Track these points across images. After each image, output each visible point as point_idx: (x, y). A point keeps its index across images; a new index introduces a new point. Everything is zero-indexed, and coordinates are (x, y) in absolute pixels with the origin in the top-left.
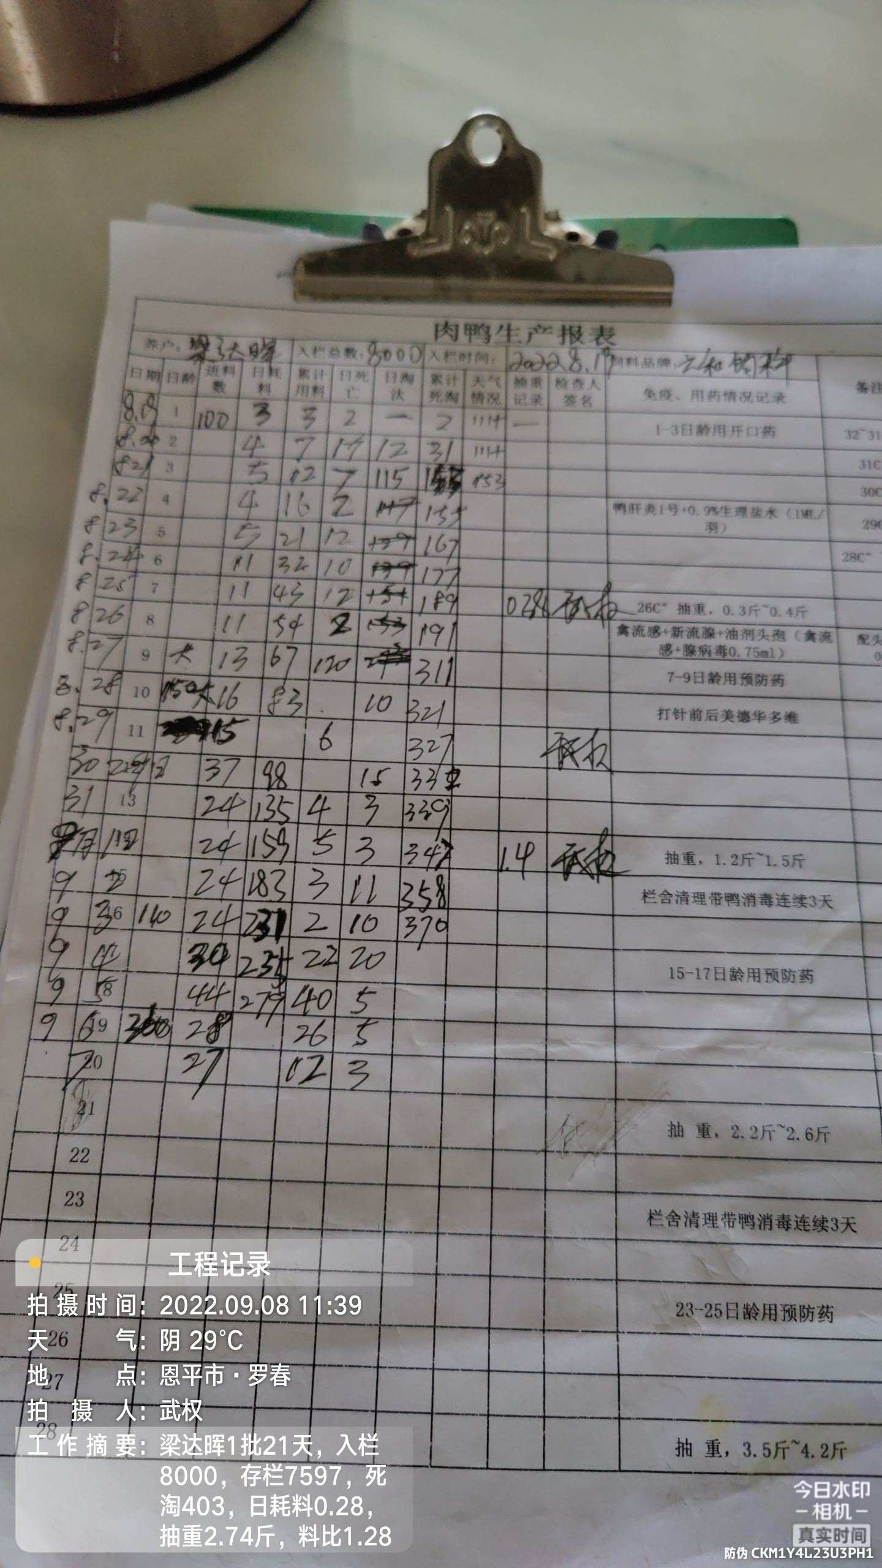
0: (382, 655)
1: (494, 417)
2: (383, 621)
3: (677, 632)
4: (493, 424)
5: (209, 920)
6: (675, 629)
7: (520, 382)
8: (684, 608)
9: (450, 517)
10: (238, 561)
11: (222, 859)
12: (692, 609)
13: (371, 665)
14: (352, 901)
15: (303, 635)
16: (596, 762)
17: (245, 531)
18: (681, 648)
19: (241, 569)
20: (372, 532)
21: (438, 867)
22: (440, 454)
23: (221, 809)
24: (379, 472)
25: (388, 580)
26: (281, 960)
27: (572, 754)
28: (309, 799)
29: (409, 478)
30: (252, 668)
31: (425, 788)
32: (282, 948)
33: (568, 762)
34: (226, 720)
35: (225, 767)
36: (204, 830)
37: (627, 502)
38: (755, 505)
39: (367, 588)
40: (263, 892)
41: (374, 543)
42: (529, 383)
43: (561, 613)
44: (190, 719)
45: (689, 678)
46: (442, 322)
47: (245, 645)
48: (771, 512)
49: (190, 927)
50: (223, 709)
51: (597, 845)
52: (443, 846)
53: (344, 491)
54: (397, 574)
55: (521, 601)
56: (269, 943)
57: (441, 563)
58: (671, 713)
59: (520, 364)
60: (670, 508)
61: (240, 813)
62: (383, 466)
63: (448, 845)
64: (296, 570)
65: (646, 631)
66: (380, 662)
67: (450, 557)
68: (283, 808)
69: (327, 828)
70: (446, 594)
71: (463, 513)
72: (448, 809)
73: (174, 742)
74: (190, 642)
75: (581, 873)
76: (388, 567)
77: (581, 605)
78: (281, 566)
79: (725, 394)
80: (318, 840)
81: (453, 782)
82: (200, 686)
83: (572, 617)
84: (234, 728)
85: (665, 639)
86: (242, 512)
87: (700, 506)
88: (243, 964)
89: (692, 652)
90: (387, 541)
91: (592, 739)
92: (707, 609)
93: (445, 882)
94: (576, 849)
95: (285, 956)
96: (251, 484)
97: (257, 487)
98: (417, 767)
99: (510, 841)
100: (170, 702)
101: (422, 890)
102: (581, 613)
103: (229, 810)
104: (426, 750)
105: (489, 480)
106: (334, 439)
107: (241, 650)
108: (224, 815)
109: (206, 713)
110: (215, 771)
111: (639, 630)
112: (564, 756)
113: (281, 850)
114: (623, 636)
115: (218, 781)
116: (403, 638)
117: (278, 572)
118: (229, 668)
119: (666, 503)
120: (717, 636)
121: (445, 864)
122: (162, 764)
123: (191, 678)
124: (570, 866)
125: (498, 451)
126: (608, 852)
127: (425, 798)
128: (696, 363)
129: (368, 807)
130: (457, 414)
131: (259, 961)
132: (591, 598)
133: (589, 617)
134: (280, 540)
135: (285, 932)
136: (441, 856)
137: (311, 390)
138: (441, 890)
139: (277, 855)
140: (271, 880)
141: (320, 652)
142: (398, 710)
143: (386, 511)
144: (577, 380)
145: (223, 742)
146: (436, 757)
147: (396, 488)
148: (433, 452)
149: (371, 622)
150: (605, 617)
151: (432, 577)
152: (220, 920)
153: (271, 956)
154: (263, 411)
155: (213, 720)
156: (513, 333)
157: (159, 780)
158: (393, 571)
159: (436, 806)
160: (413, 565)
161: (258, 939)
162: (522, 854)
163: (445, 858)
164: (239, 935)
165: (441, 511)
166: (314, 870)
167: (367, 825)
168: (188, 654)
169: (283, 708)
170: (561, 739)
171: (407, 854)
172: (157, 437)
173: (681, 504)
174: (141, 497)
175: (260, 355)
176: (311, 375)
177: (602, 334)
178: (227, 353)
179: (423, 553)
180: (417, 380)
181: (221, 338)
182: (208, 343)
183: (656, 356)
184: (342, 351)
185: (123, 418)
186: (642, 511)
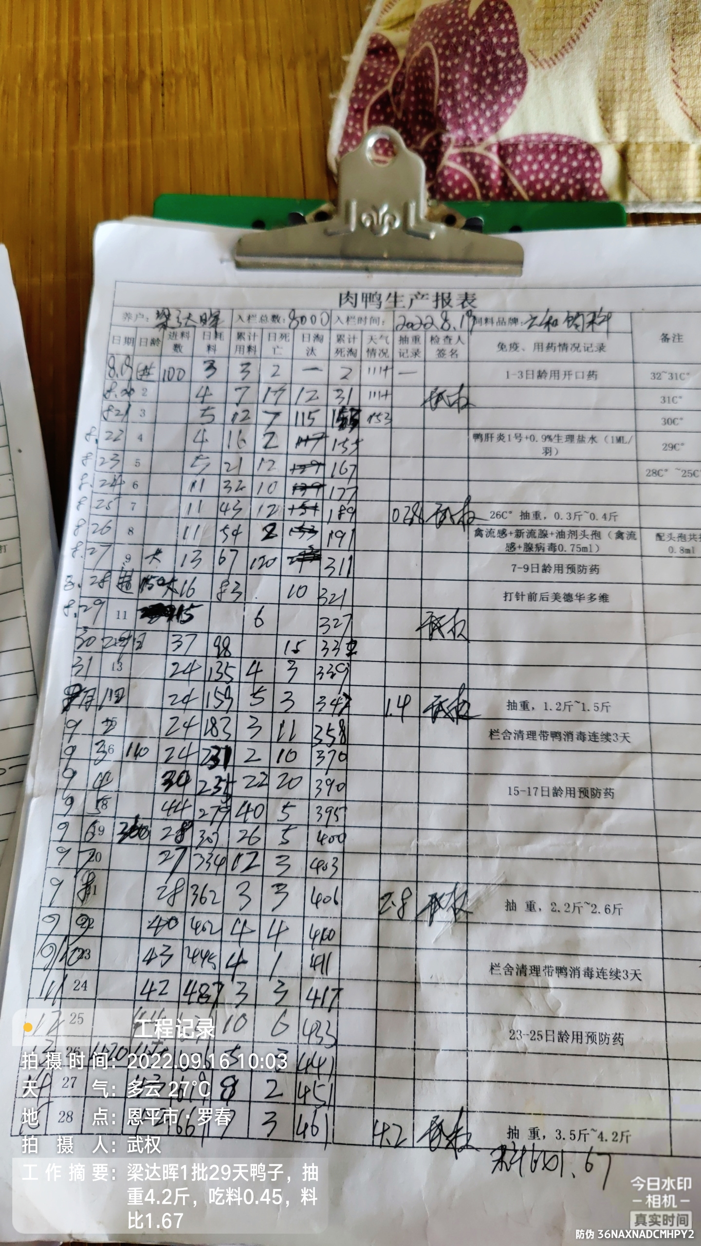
0: (300, 554)
1: (384, 368)
2: (301, 529)
3: (519, 534)
4: (383, 373)
5: (176, 754)
6: (517, 531)
7: (404, 340)
8: (525, 515)
9: (351, 447)
10: (193, 484)
11: (185, 709)
12: (531, 516)
13: (292, 563)
14: (279, 739)
15: (241, 540)
16: (457, 633)
17: (199, 461)
18: (522, 545)
19: (196, 491)
20: (293, 460)
21: (340, 714)
22: (343, 398)
23: (184, 672)
24: (297, 413)
25: (304, 497)
26: (228, 783)
27: (439, 628)
28: (246, 664)
29: (319, 418)
30: (205, 566)
31: (331, 655)
32: (229, 775)
33: (436, 634)
34: (187, 605)
35: (186, 640)
36: (172, 687)
37: (484, 432)
38: (581, 433)
39: (289, 504)
40: (215, 733)
41: (294, 469)
42: (410, 340)
43: (433, 520)
44: (161, 605)
45: (528, 569)
46: (345, 291)
47: (200, 548)
48: (593, 438)
49: (162, 759)
50: (184, 597)
51: (457, 696)
52: (344, 698)
53: (272, 429)
54: (311, 493)
55: (403, 512)
56: (220, 771)
57: (344, 483)
58: (513, 596)
59: (404, 325)
60: (516, 437)
61: (198, 675)
62: (301, 409)
63: (348, 697)
64: (236, 490)
65: (496, 533)
66: (298, 560)
67: (350, 478)
68: (229, 671)
69: (260, 685)
70: (347, 507)
71: (360, 444)
72: (348, 670)
73: (149, 622)
74: (160, 547)
75: (444, 717)
76: (304, 488)
77: (448, 514)
78: (225, 487)
79: (560, 345)
80: (254, 695)
81: (352, 650)
82: (168, 580)
83: (441, 523)
84: (192, 611)
85: (510, 539)
86: (197, 447)
87: (539, 435)
88: (200, 786)
89: (531, 549)
90: (303, 467)
91: (455, 617)
92: (542, 516)
93: (346, 724)
94: (441, 699)
95: (231, 780)
96: (202, 424)
97: (206, 426)
98: (325, 639)
99: (393, 694)
100: (146, 594)
101: (329, 730)
102: (448, 520)
103: (190, 672)
104: (332, 625)
105: (380, 417)
106: (263, 388)
107: (197, 553)
108: (186, 677)
109: (172, 600)
110: (179, 643)
111: (490, 533)
112: (433, 630)
113: (227, 703)
114: (479, 537)
115: (181, 651)
116: (315, 541)
117: (223, 492)
118: (189, 566)
120: (549, 536)
121: (346, 711)
122: (141, 639)
123: (160, 575)
124: (436, 713)
125: (386, 395)
126: (464, 702)
127: (332, 662)
128: (538, 321)
129: (290, 669)
130: (355, 365)
131: (212, 783)
132: (456, 508)
133: (454, 524)
134: (225, 467)
135: (231, 763)
136: (342, 706)
137: (246, 349)
138: (343, 730)
139: (225, 706)
140: (220, 725)
141: (254, 554)
142: (311, 596)
143: (303, 444)
144: (447, 337)
145: (185, 622)
146: (340, 631)
147: (310, 425)
148: (338, 397)
149: (292, 530)
150: (466, 522)
151: (337, 495)
152: (184, 754)
153: (221, 780)
154: (211, 366)
155: (177, 605)
156: (398, 299)
157: (139, 651)
158: (308, 490)
159: (339, 668)
160: (323, 486)
161: (211, 768)
162: (401, 704)
163: (346, 707)
164: (198, 764)
165: (344, 442)
166: (251, 717)
167: (289, 683)
168: (158, 557)
169: (228, 596)
170: (432, 616)
171: (318, 704)
172: (132, 390)
173: (524, 433)
174: (122, 437)
175: (208, 323)
176: (246, 337)
177: (466, 299)
178: (183, 322)
179: (330, 476)
180: (326, 340)
181: (179, 309)
182: (169, 315)
183: (508, 316)
184: (270, 318)
185: (107, 376)
186: (495, 439)
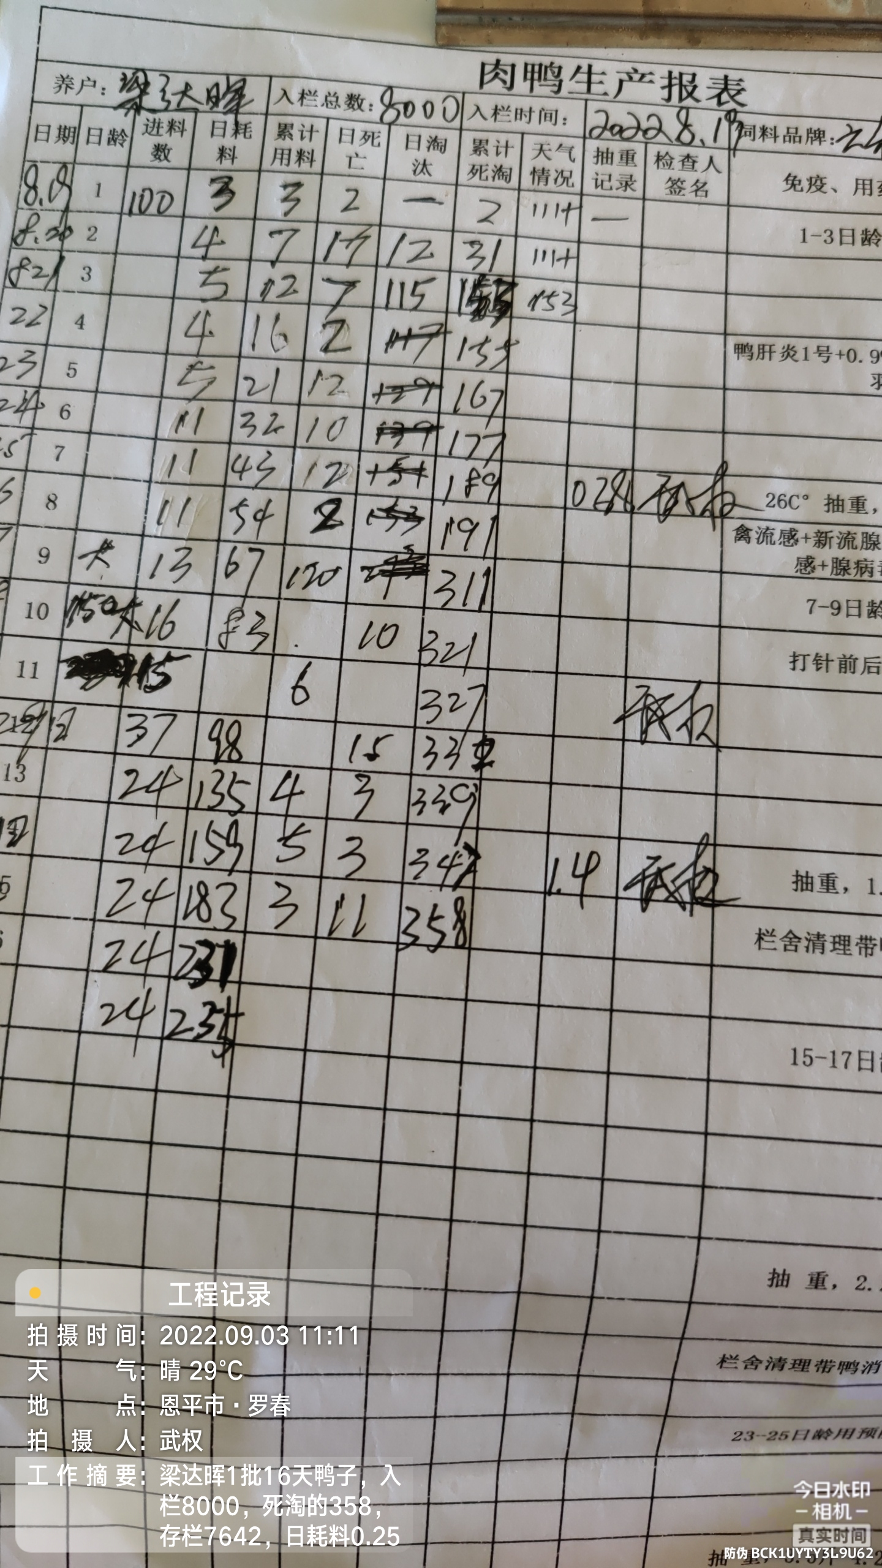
0: (387, 562)
1: (564, 205)
2: (390, 512)
3: (822, 540)
4: (562, 216)
5: (126, 953)
6: (819, 533)
7: (604, 156)
8: (834, 504)
9: (495, 356)
10: (182, 419)
11: (147, 864)
12: (848, 505)
13: (369, 578)
14: (331, 932)
15: (271, 531)
16: (696, 732)
17: (194, 372)
18: (829, 563)
19: (186, 431)
20: (378, 376)
21: (456, 886)
22: (483, 258)
23: (147, 789)
24: (391, 283)
25: (399, 449)
26: (228, 1016)
27: (661, 719)
28: (273, 777)
29: (434, 295)
30: (198, 580)
31: (442, 766)
32: (229, 999)
33: (655, 732)
34: (159, 655)
35: (155, 726)
36: (121, 819)
37: (755, 342)
39: (368, 461)
40: (205, 916)
41: (380, 394)
42: (617, 157)
43: (652, 506)
44: (107, 652)
45: (839, 608)
46: (490, 60)
47: (190, 544)
49: (99, 963)
50: (154, 640)
51: (692, 859)
52: (465, 853)
53: (339, 313)
54: (412, 442)
55: (594, 487)
56: (210, 991)
57: (478, 425)
58: (810, 660)
59: (605, 128)
60: (819, 353)
61: (175, 795)
62: (398, 276)
63: (473, 852)
64: (266, 433)
65: (777, 536)
66: (383, 573)
67: (491, 417)
68: (237, 790)
69: (299, 821)
70: (483, 473)
71: (512, 348)
72: (475, 798)
73: (83, 688)
74: (110, 537)
75: (666, 900)
76: (400, 431)
77: (682, 496)
78: (244, 426)
80: (284, 840)
81: (483, 758)
82: (123, 603)
83: (667, 512)
84: (168, 668)
85: (804, 549)
86: (191, 345)
87: (865, 349)
88: (173, 1020)
89: (846, 570)
90: (399, 390)
91: (692, 697)
92: (869, 505)
93: (467, 908)
94: (661, 864)
95: (233, 1010)
96: (204, 300)
97: (211, 305)
98: (431, 733)
99: (565, 850)
100: (78, 628)
101: (433, 918)
102: (682, 508)
103: (159, 790)
104: (446, 707)
105: (552, 300)
106: (326, 234)
107: (182, 553)
108: (151, 798)
109: (129, 645)
110: (140, 732)
111: (766, 536)
112: (649, 723)
113: (231, 853)
114: (742, 543)
115: (144, 747)
116: (417, 538)
117: (240, 434)
118: (165, 579)
119: (813, 345)
121: (468, 881)
122: (65, 720)
123: (108, 592)
124: (651, 890)
125: (567, 258)
126: (707, 870)
127: (442, 781)
128: (863, 139)
129: (359, 792)
130: (508, 198)
131: (197, 1015)
132: (698, 485)
133: (693, 514)
134: (244, 386)
135: (234, 976)
136: (463, 869)
137: (294, 157)
138: (460, 920)
139: (226, 861)
140: (216, 898)
141: (297, 557)
142: (407, 647)
143: (399, 344)
144: (688, 157)
145: (153, 689)
146: (459, 720)
147: (415, 309)
148: (472, 256)
149: (371, 514)
150: (717, 513)
151: (463, 447)
152: (143, 954)
153: (214, 1010)
154: (225, 189)
155: (139, 654)
156: (594, 78)
157: (60, 744)
158: (407, 436)
159: (456, 794)
160: (436, 428)
161: (195, 984)
162: (581, 870)
163: (468, 871)
164: (169, 977)
165: (482, 345)
166: (278, 884)
167: (356, 819)
168: (105, 556)
169: (241, 640)
170: (647, 695)
171: (413, 863)
172: (70, 229)
173: (835, 346)
174: (44, 319)
175: (222, 103)
176: (296, 133)
177: (726, 89)
178: (175, 100)
179: (451, 410)
180: (452, 147)
181: (165, 74)
182: (147, 83)
183: (804, 125)
184: (343, 99)
185: (22, 204)
186: (777, 356)
